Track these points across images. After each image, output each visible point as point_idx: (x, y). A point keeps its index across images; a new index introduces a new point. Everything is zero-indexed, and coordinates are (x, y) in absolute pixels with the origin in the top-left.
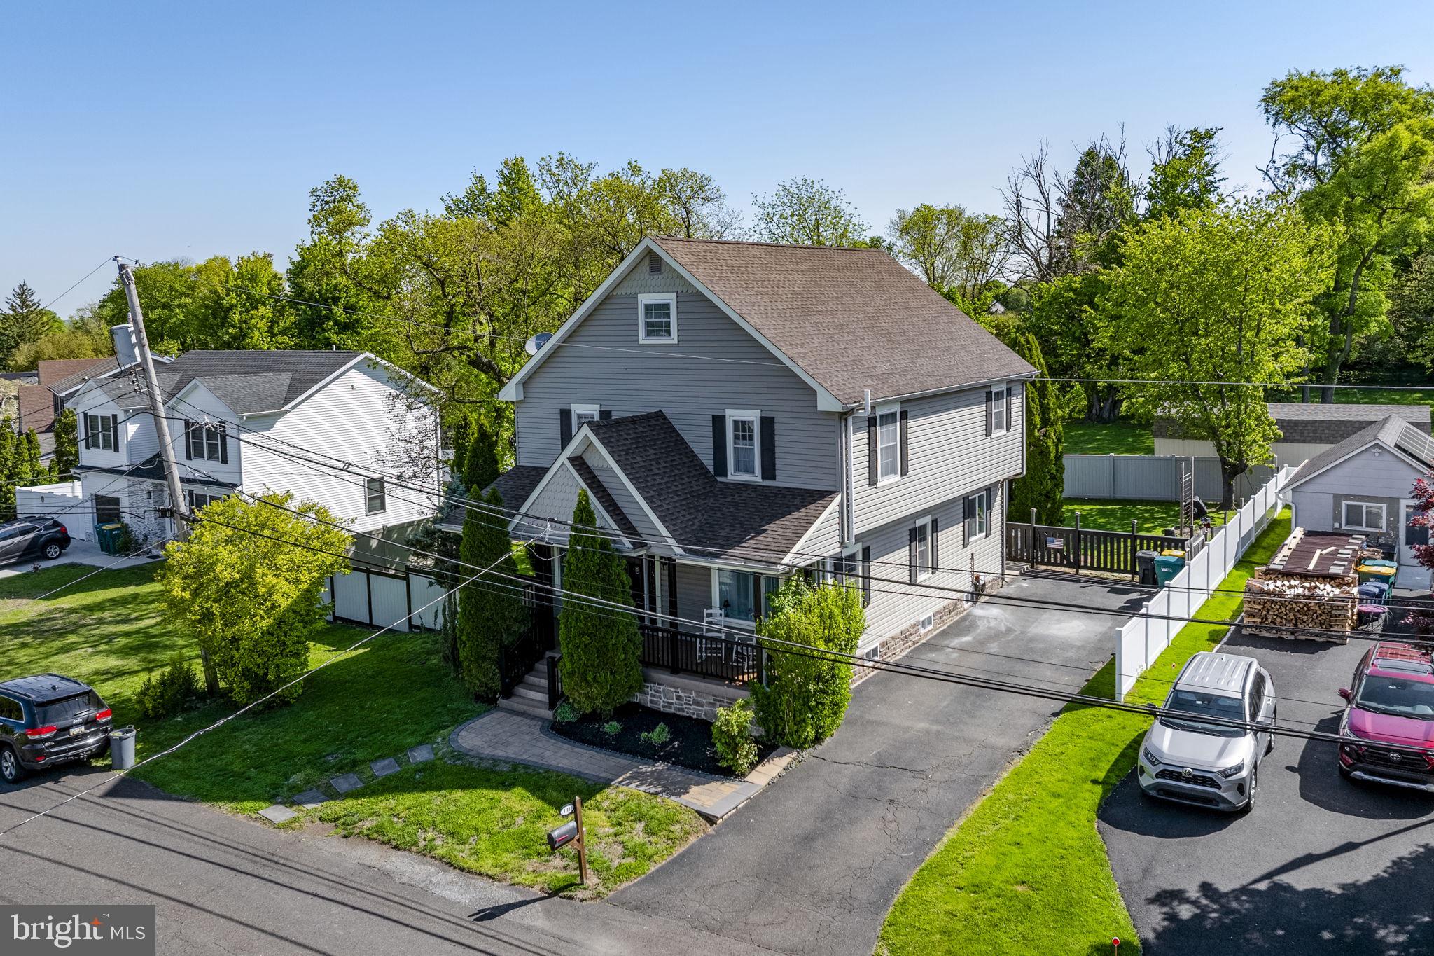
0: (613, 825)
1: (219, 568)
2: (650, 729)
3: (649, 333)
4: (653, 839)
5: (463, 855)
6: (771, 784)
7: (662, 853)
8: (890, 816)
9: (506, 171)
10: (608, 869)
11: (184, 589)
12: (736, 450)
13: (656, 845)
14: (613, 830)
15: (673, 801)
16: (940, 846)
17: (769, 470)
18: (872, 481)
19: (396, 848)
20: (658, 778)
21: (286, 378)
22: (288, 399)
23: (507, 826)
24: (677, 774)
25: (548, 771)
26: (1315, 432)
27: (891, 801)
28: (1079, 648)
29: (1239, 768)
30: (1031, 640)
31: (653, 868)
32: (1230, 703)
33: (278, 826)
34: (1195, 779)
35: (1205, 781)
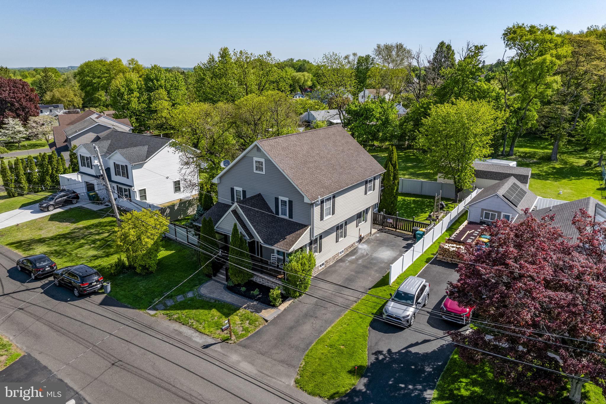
0: (240, 321)
1: (131, 237)
2: (254, 290)
3: (256, 169)
4: (251, 326)
5: (201, 328)
6: (285, 310)
7: (253, 330)
8: (314, 322)
9: (221, 53)
10: (238, 335)
11: (121, 242)
12: (282, 209)
13: (251, 328)
14: (240, 323)
15: (257, 314)
16: (325, 333)
17: (291, 216)
18: (322, 218)
19: (183, 324)
20: (253, 307)
21: (146, 148)
22: (147, 157)
23: (212, 320)
24: (259, 305)
25: (224, 303)
26: (491, 176)
27: (316, 317)
28: (385, 263)
29: (408, 316)
30: (372, 259)
31: (250, 335)
32: (411, 295)
33: (152, 316)
34: (396, 318)
35: (398, 319)
